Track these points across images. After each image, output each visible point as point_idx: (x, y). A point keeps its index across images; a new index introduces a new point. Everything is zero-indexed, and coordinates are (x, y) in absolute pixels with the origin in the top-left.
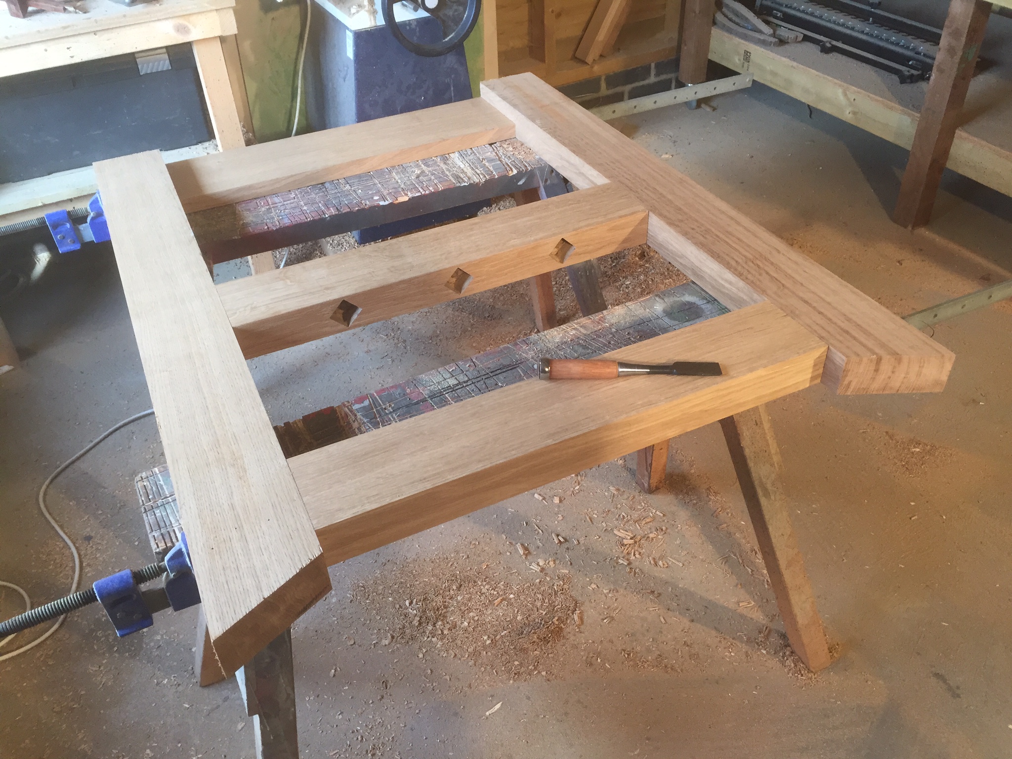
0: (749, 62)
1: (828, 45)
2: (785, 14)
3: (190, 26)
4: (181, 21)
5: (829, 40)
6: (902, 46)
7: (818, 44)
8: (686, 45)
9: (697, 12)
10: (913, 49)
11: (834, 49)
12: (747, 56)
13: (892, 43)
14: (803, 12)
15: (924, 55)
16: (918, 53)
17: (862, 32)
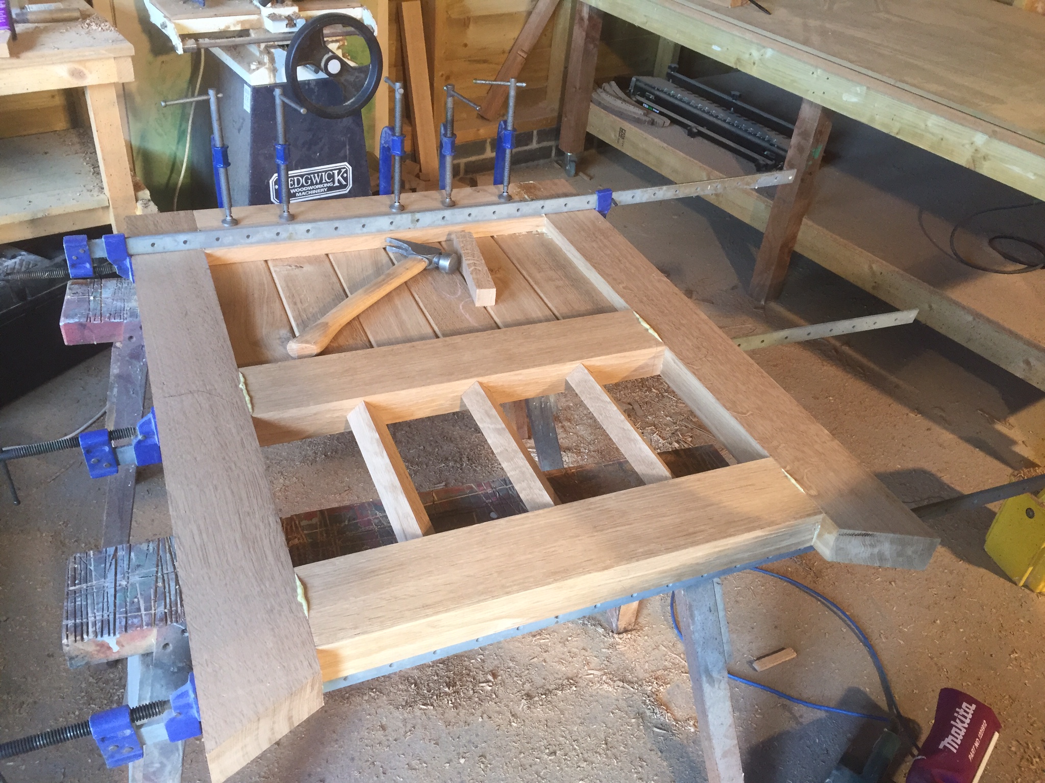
0: (623, 138)
1: (695, 130)
2: (657, 97)
3: (86, 72)
4: (77, 66)
5: (696, 125)
6: (759, 138)
7: (686, 128)
8: (566, 117)
9: (578, 88)
10: (768, 141)
11: (700, 134)
12: (622, 133)
13: (750, 134)
14: (673, 96)
15: (778, 147)
16: (772, 145)
17: (725, 121)
